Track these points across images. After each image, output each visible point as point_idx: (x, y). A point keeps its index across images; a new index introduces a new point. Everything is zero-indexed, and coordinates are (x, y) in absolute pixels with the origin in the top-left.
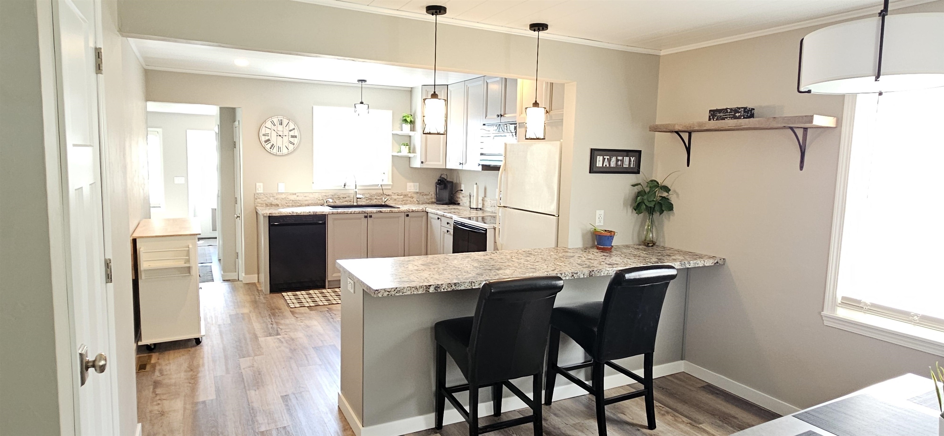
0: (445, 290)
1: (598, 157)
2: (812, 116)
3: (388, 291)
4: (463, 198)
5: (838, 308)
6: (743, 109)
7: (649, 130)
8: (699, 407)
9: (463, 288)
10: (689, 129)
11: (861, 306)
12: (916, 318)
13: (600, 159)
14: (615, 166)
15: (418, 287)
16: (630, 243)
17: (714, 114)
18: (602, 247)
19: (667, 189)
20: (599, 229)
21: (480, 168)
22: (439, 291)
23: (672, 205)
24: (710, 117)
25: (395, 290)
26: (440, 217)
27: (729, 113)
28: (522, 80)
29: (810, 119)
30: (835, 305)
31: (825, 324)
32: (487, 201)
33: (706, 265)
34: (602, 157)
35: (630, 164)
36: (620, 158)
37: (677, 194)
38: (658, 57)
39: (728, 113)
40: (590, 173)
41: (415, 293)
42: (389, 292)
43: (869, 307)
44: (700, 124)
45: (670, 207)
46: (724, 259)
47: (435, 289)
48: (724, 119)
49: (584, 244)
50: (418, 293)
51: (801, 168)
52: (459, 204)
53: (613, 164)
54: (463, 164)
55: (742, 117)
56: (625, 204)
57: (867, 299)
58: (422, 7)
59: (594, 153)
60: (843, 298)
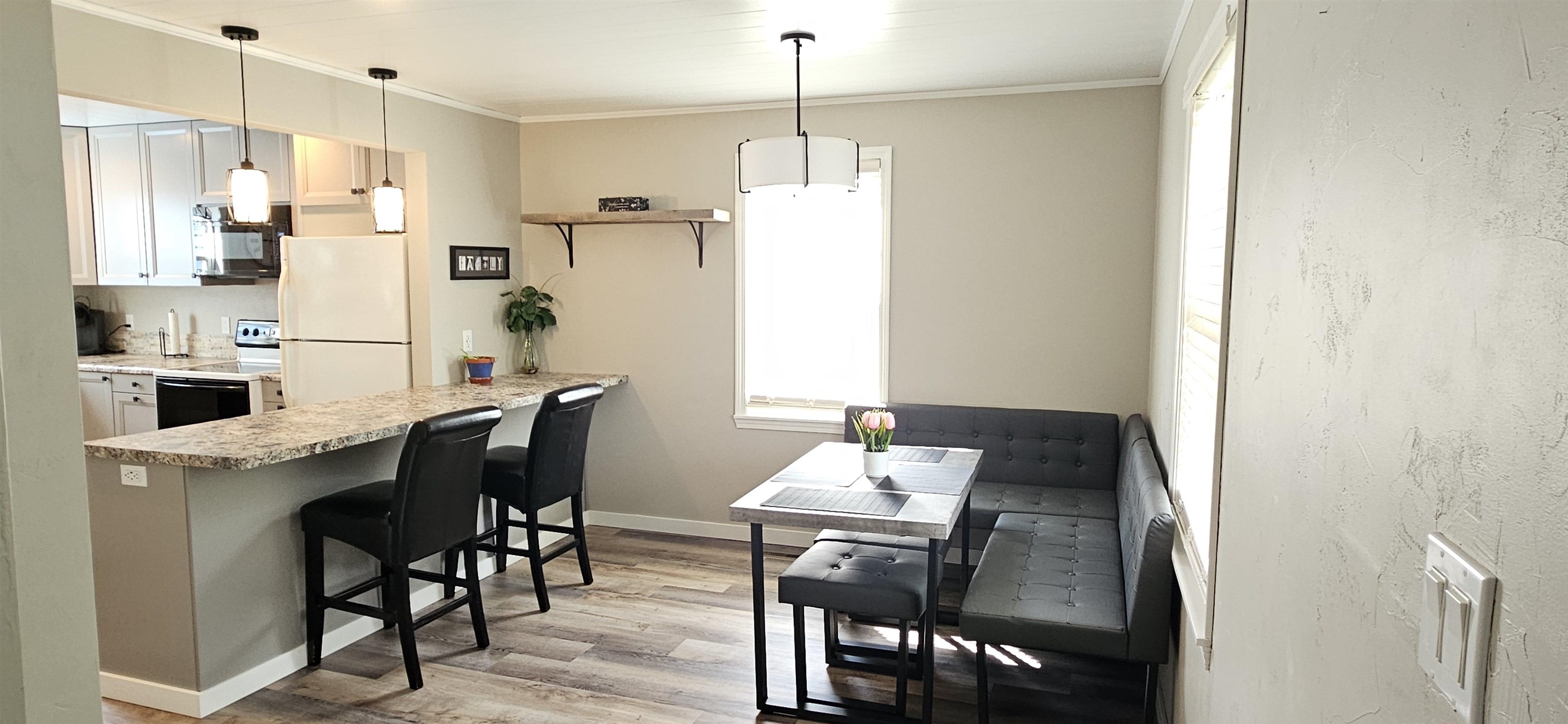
0: (336, 448)
1: (460, 257)
2: (713, 210)
3: (259, 459)
4: (133, 340)
5: (747, 407)
6: (638, 200)
7: (520, 221)
8: (622, 551)
9: (357, 442)
10: (569, 221)
11: (767, 401)
12: (811, 403)
13: (462, 260)
14: (480, 269)
15: (300, 448)
16: (505, 373)
17: (605, 204)
18: (480, 379)
19: (550, 299)
20: (470, 356)
21: (198, 282)
22: (327, 450)
23: (554, 317)
24: (600, 207)
25: (269, 456)
26: (108, 376)
27: (624, 203)
28: (303, 137)
29: (711, 213)
30: (744, 405)
31: (738, 427)
32: (200, 340)
33: (612, 385)
34: (464, 257)
35: (497, 267)
36: (485, 258)
37: (560, 304)
38: (517, 124)
39: (621, 203)
40: (452, 279)
41: (297, 457)
42: (261, 460)
43: (774, 401)
44: (591, 216)
45: (553, 321)
46: (627, 376)
47: (322, 448)
48: (618, 210)
49: (451, 379)
50: (301, 456)
51: (701, 265)
52: (123, 352)
53: (478, 267)
54: (147, 276)
55: (639, 209)
56: (494, 321)
57: (771, 394)
58: (215, 26)
59: (454, 251)
60: (752, 397)
